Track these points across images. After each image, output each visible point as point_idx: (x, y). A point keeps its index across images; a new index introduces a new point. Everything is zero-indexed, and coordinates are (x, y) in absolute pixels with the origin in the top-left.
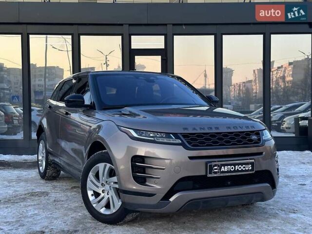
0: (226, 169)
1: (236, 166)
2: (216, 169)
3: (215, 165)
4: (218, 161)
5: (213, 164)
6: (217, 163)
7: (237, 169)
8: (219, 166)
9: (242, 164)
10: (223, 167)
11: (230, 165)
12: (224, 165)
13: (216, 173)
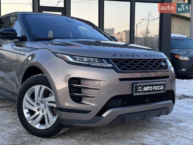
0: (146, 89)
1: (154, 87)
2: (140, 89)
3: (140, 86)
4: (142, 83)
5: (138, 85)
6: (141, 84)
7: (155, 89)
8: (142, 87)
9: (157, 85)
10: (145, 88)
11: (150, 85)
12: (146, 86)
13: (139, 92)
